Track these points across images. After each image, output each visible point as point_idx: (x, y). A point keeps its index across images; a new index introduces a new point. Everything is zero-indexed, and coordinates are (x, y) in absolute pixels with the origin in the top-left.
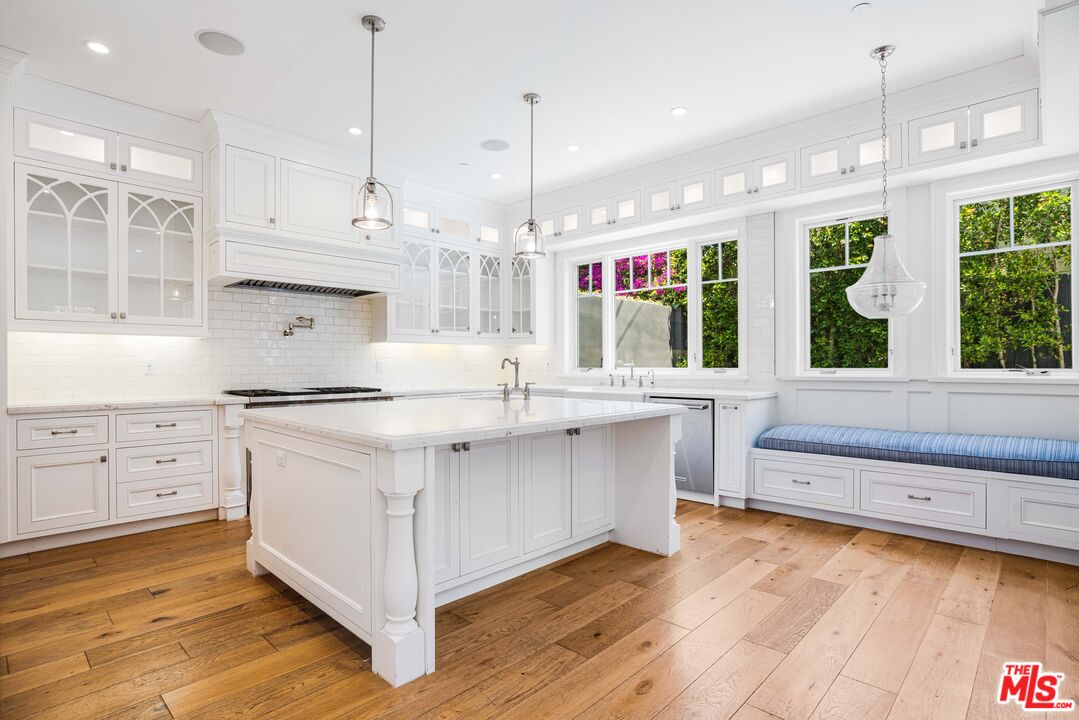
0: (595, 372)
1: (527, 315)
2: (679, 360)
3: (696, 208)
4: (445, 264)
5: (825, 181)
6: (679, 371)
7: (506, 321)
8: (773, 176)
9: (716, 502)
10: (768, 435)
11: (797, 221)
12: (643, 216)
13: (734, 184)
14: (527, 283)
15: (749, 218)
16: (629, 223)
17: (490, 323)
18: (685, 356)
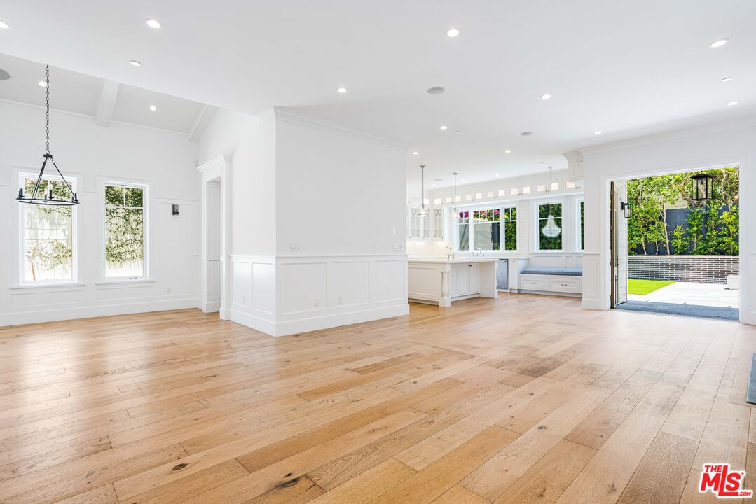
0: (466, 252)
1: (440, 231)
2: (496, 247)
3: (502, 198)
4: (413, 214)
5: (541, 193)
6: (496, 251)
7: (432, 233)
8: (527, 190)
9: (509, 291)
10: (526, 270)
11: (535, 203)
12: (485, 198)
13: (515, 191)
14: (440, 219)
15: (520, 201)
16: (479, 200)
17: (427, 234)
18: (499, 245)
